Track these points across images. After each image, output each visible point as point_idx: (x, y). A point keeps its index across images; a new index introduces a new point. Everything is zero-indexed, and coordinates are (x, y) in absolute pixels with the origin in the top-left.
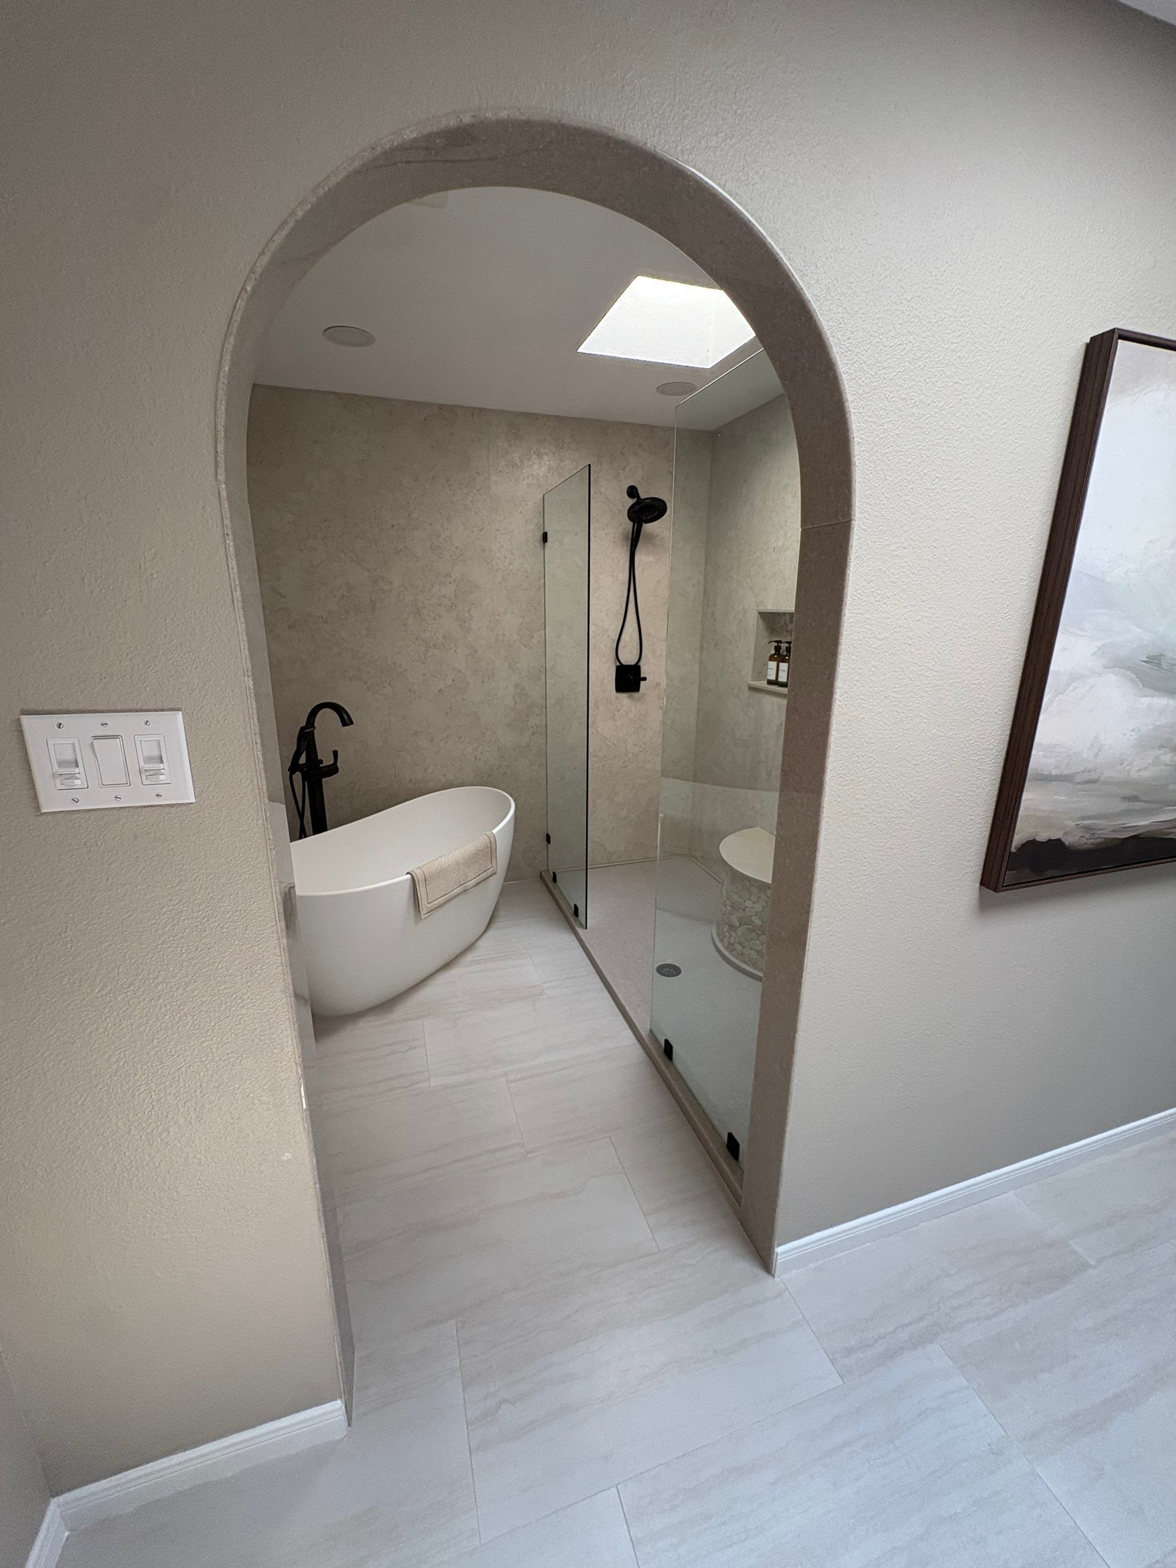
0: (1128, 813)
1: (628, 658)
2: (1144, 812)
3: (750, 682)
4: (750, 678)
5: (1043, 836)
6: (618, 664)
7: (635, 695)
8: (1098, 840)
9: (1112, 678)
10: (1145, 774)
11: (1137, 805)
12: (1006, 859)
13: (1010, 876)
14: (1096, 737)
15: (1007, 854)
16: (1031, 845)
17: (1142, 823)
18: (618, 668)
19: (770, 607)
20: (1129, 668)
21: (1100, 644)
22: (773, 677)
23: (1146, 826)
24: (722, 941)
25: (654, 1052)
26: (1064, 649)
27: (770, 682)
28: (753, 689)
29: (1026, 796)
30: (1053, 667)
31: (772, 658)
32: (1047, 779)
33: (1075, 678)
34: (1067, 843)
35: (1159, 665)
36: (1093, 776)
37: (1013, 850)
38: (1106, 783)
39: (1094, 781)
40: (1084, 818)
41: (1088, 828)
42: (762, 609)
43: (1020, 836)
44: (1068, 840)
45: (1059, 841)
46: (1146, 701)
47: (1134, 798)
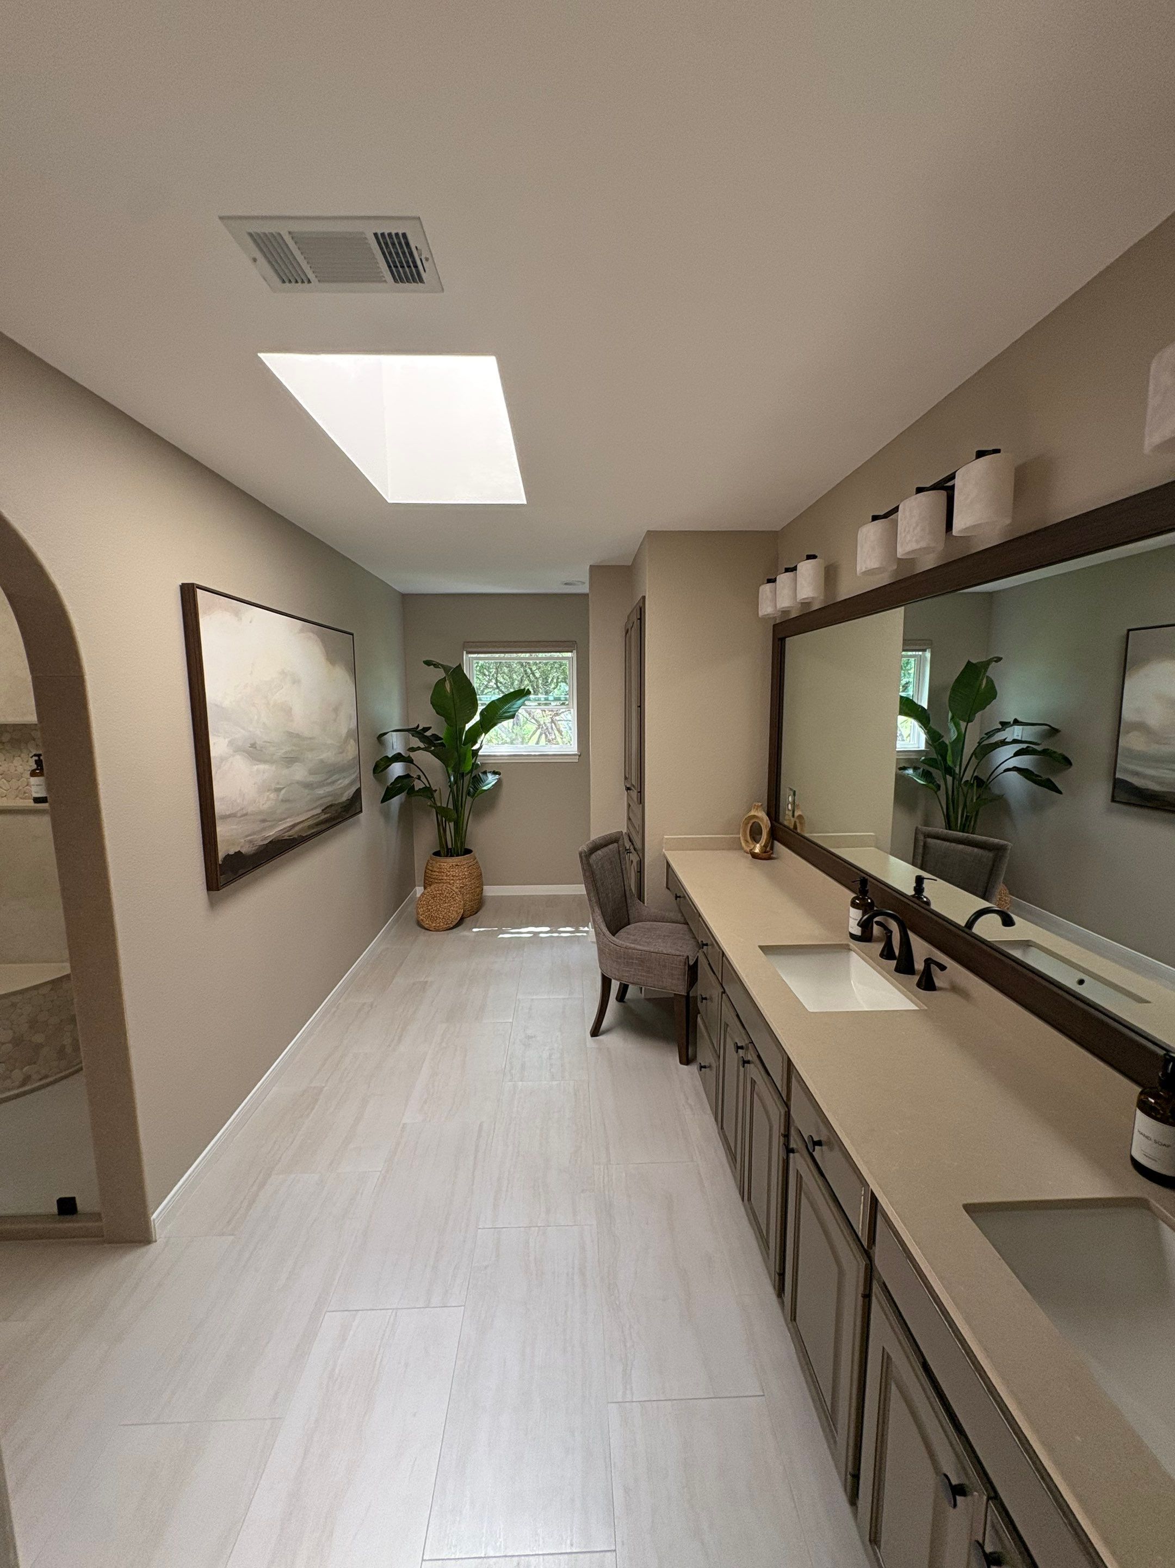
0: (264, 829)
2: (272, 827)
5: (232, 852)
8: (256, 847)
9: (238, 757)
10: (266, 806)
11: (267, 824)
12: (218, 869)
13: (222, 879)
14: (240, 790)
15: (218, 866)
16: (228, 857)
17: (272, 833)
20: (244, 751)
21: (229, 739)
23: (273, 835)
26: (214, 744)
29: (219, 829)
30: (213, 754)
32: (225, 817)
33: (223, 759)
34: (243, 852)
35: (256, 748)
36: (245, 812)
37: (220, 863)
38: (251, 815)
39: (246, 814)
40: (247, 836)
41: (250, 841)
43: (221, 855)
44: (244, 851)
45: (239, 852)
46: (256, 767)
47: (264, 821)
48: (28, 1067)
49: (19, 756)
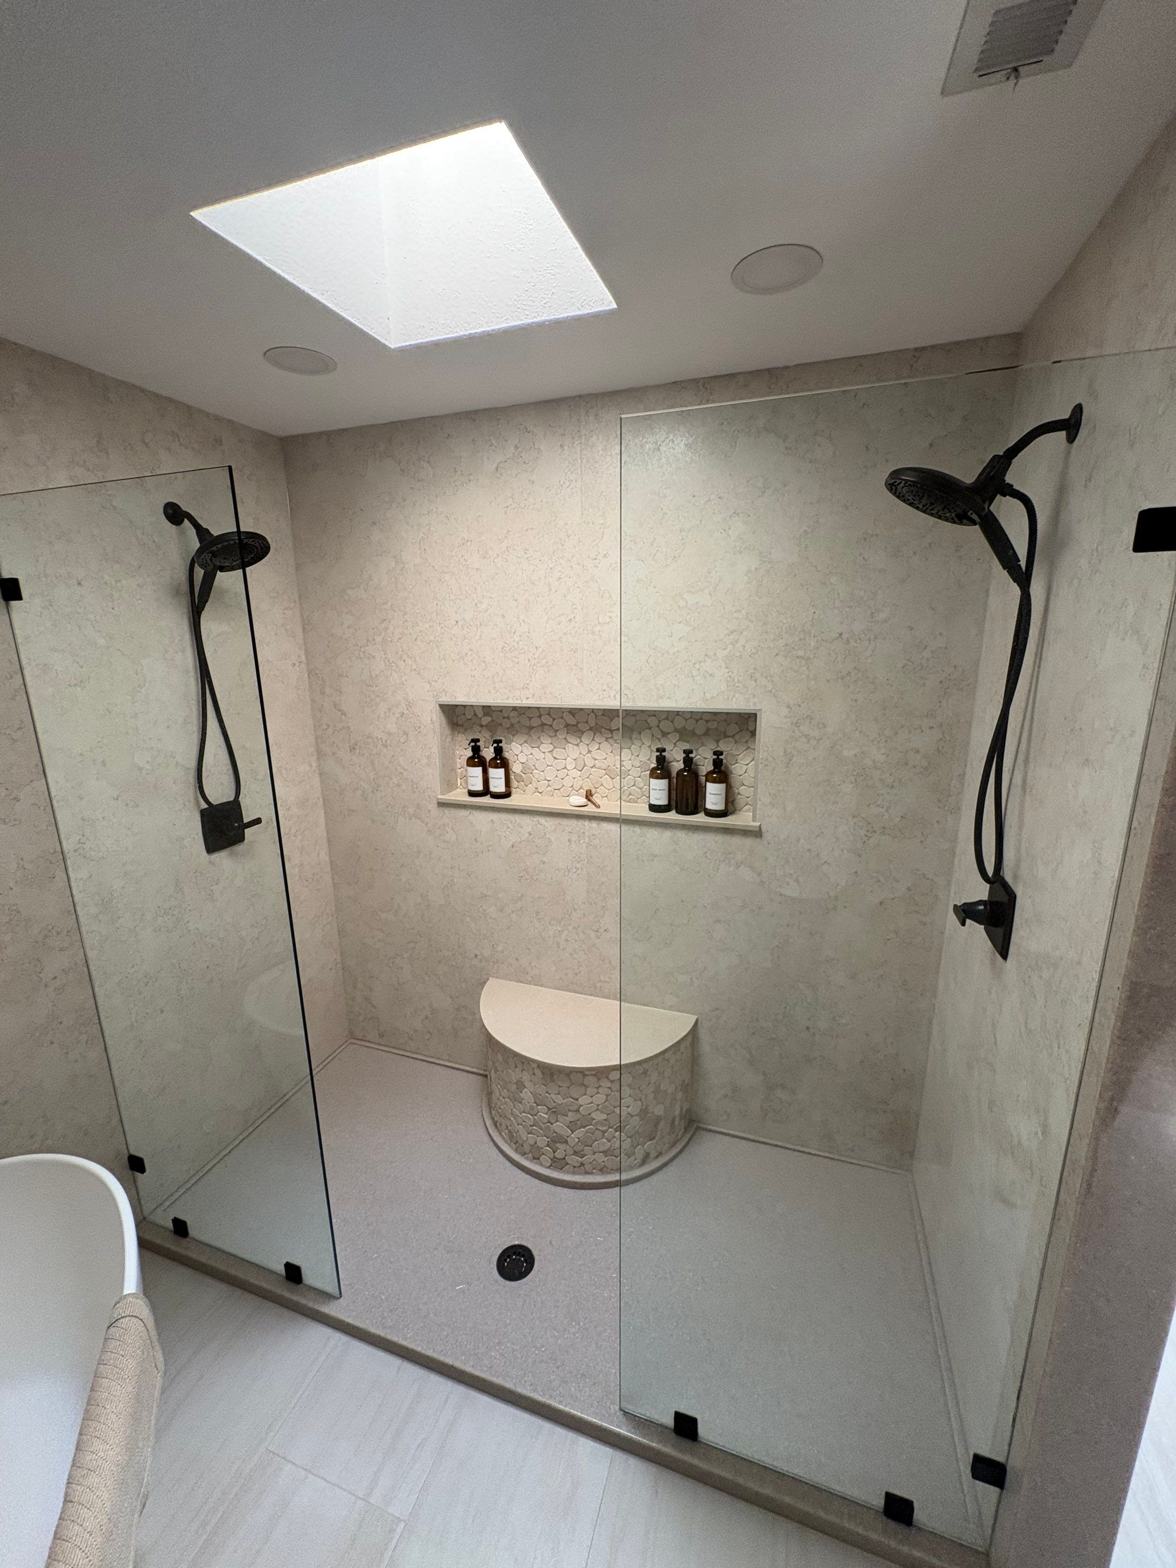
1: (219, 792)
3: (439, 797)
4: (439, 792)
6: (204, 806)
7: (240, 848)
18: (203, 813)
19: (461, 697)
22: (479, 787)
24: (536, 1159)
25: (667, 1450)
27: (472, 794)
28: (442, 805)
31: (471, 762)
42: (447, 700)
48: (649, 1143)
49: (630, 748)
